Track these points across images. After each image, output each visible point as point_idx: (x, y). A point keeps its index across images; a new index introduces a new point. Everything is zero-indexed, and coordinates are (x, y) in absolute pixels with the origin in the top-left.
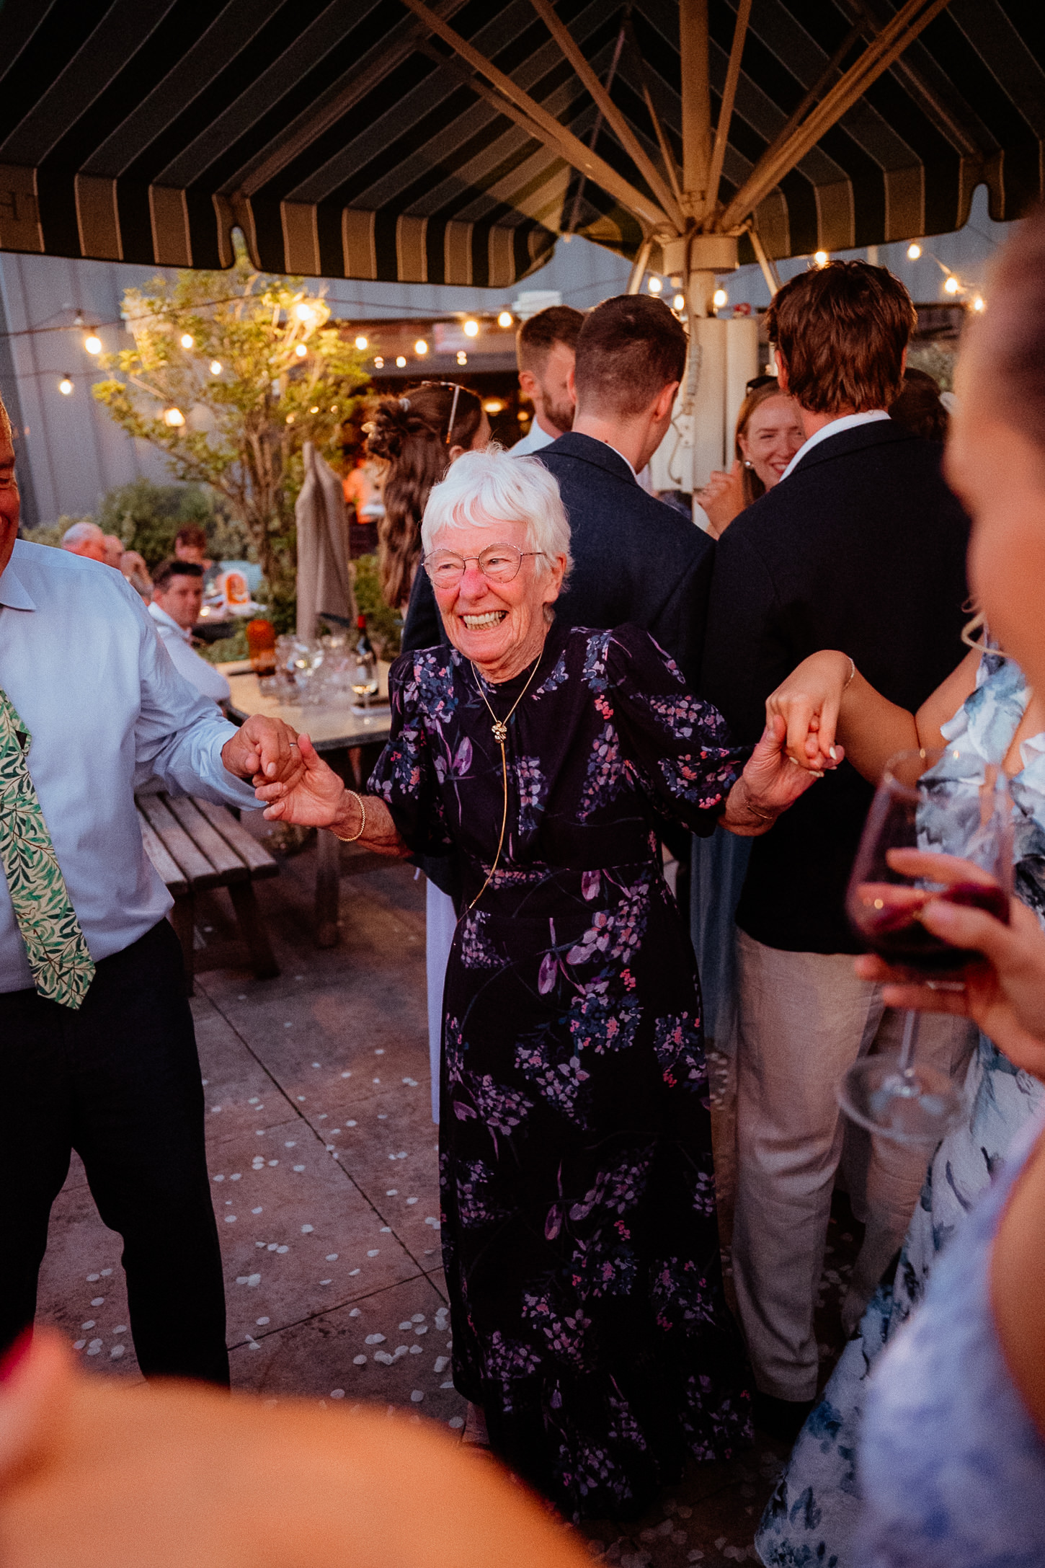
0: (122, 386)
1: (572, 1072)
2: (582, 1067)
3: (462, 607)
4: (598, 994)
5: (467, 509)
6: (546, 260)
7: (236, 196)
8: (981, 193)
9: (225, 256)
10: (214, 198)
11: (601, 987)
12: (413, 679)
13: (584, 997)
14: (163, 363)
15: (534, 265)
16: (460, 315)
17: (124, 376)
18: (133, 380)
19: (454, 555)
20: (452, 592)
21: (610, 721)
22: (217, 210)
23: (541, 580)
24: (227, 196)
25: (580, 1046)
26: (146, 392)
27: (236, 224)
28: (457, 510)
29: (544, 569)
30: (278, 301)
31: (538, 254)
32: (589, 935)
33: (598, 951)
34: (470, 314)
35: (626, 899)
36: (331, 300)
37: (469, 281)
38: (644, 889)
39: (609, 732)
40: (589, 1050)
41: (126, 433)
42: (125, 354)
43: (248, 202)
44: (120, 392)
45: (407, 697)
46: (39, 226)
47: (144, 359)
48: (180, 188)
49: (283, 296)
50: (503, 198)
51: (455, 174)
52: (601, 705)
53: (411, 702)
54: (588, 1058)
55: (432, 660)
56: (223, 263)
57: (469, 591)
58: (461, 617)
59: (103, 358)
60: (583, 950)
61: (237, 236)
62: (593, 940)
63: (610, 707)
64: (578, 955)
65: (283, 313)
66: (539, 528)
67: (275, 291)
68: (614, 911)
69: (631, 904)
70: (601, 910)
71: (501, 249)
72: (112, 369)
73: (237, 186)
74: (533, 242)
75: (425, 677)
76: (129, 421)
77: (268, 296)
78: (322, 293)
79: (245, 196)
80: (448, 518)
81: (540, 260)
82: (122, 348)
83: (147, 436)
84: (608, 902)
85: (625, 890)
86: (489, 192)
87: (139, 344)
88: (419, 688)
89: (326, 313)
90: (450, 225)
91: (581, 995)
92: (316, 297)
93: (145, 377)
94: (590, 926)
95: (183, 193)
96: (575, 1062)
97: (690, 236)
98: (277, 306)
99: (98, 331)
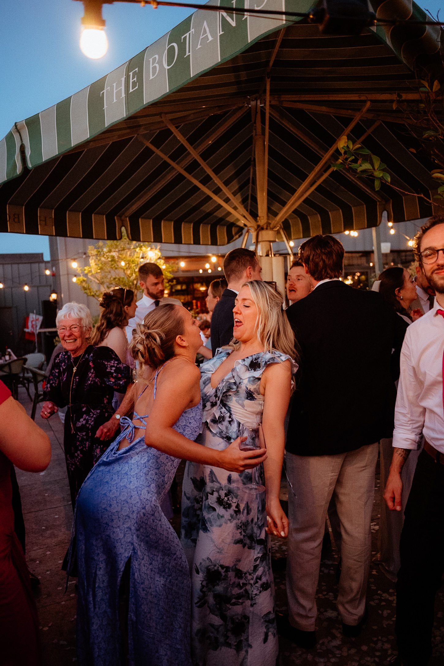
0: (85, 279)
1: (78, 455)
2: (81, 453)
3: (66, 338)
4: (83, 435)
5: (67, 316)
6: (239, 236)
7: (123, 218)
8: (385, 214)
9: (119, 236)
10: (116, 217)
11: (84, 434)
12: (59, 357)
13: (80, 436)
14: (99, 271)
15: (234, 238)
16: (210, 255)
17: (86, 275)
18: (90, 277)
19: (64, 326)
20: (63, 335)
21: (93, 368)
22: (116, 221)
23: (85, 332)
24: (120, 216)
25: (80, 448)
26: (94, 281)
27: (123, 226)
28: (65, 316)
29: (86, 330)
30: (141, 250)
31: (236, 234)
32: (82, 420)
33: (83, 424)
34: (213, 255)
35: (92, 412)
36: (161, 250)
37: (210, 243)
38: (98, 411)
39: (92, 371)
40: (82, 449)
41: (85, 295)
42: (86, 268)
43: (128, 218)
44: (84, 281)
45: (56, 361)
46: (54, 227)
47: (92, 270)
48: (104, 214)
49: (144, 248)
50: (220, 216)
51: (201, 209)
52: (91, 364)
53: (57, 362)
54: (82, 451)
55: (64, 354)
56: (118, 238)
57: (67, 334)
58: (65, 341)
59: (79, 269)
60: (80, 423)
61: (123, 229)
62: (82, 421)
63: (93, 364)
64: (79, 424)
65: (143, 254)
66: (85, 320)
67: (141, 247)
68: (88, 415)
69: (94, 414)
70: (86, 414)
71: (221, 233)
72: (82, 273)
73: (123, 214)
74: (234, 230)
75: (62, 357)
76: (88, 291)
77: (138, 248)
78: (158, 247)
79: (126, 217)
80: (63, 318)
81: (237, 236)
82: (85, 266)
83: (93, 296)
84: (88, 413)
85: (92, 411)
86: (215, 214)
87: (91, 265)
88: (60, 359)
89: (159, 254)
90: (201, 225)
91: (79, 435)
92: (156, 249)
93: (92, 275)
94: (82, 417)
95: (105, 216)
96: (79, 452)
97: (258, 230)
98: (141, 252)
99: (76, 260)
